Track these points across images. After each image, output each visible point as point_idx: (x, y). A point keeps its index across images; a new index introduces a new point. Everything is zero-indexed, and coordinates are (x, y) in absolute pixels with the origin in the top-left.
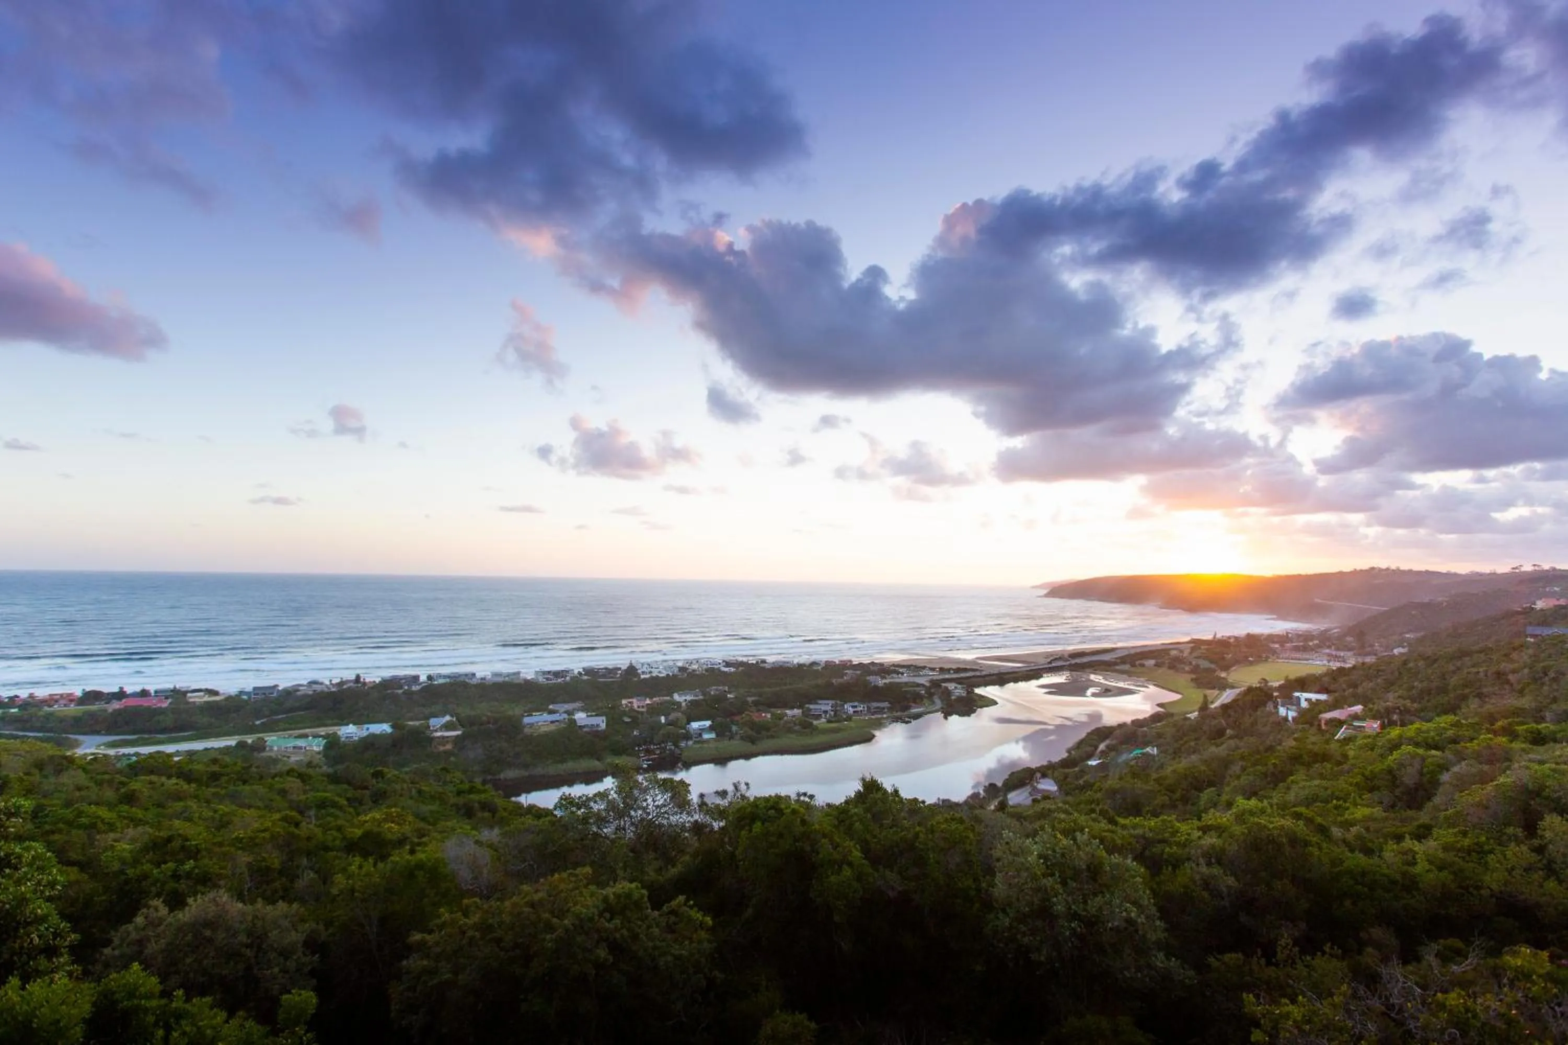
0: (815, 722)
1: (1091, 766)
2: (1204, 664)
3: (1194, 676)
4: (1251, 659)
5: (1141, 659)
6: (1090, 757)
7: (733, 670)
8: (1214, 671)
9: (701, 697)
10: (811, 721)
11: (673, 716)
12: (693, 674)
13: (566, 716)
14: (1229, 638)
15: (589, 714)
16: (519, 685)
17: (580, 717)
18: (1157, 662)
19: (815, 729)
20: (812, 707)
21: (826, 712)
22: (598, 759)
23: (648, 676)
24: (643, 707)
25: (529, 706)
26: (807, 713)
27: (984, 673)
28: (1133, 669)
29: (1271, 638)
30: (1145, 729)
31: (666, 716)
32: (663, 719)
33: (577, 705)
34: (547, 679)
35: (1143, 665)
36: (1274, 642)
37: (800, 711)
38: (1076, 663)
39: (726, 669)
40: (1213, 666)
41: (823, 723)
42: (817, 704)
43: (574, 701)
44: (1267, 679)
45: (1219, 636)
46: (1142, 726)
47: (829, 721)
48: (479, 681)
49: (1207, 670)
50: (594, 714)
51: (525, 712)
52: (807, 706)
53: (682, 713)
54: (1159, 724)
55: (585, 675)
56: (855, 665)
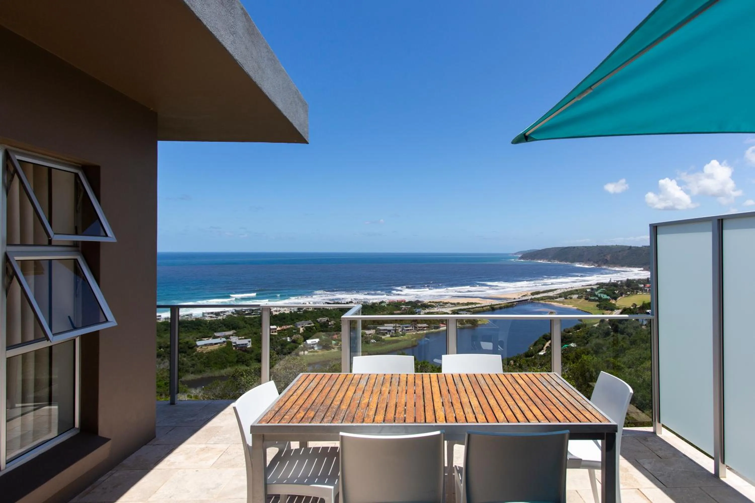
0: (383, 337)
1: (541, 355)
2: (605, 297)
3: (598, 303)
4: (628, 293)
5: (569, 295)
6: (540, 351)
8: (609, 300)
9: (313, 325)
10: (381, 336)
11: (294, 337)
12: (306, 312)
13: (224, 339)
14: (618, 281)
15: (240, 338)
16: (192, 322)
17: (234, 339)
18: (579, 296)
19: (384, 341)
20: (381, 328)
21: (390, 331)
22: (247, 365)
23: (277, 313)
24: (275, 332)
25: (200, 334)
26: (378, 332)
27: (482, 305)
28: (566, 300)
29: (639, 281)
30: (571, 333)
31: (290, 337)
32: (289, 339)
33: (231, 333)
34: (211, 317)
35: (571, 298)
36: (641, 283)
37: (374, 331)
38: (535, 298)
40: (609, 297)
41: (388, 337)
42: (384, 327)
43: (230, 330)
44: (636, 304)
45: (612, 281)
46: (569, 332)
47: (391, 336)
48: (164, 320)
49: (606, 300)
50: (243, 337)
51: (197, 339)
52: (378, 327)
53: (300, 334)
54: (578, 331)
55: (235, 314)
56: (407, 303)
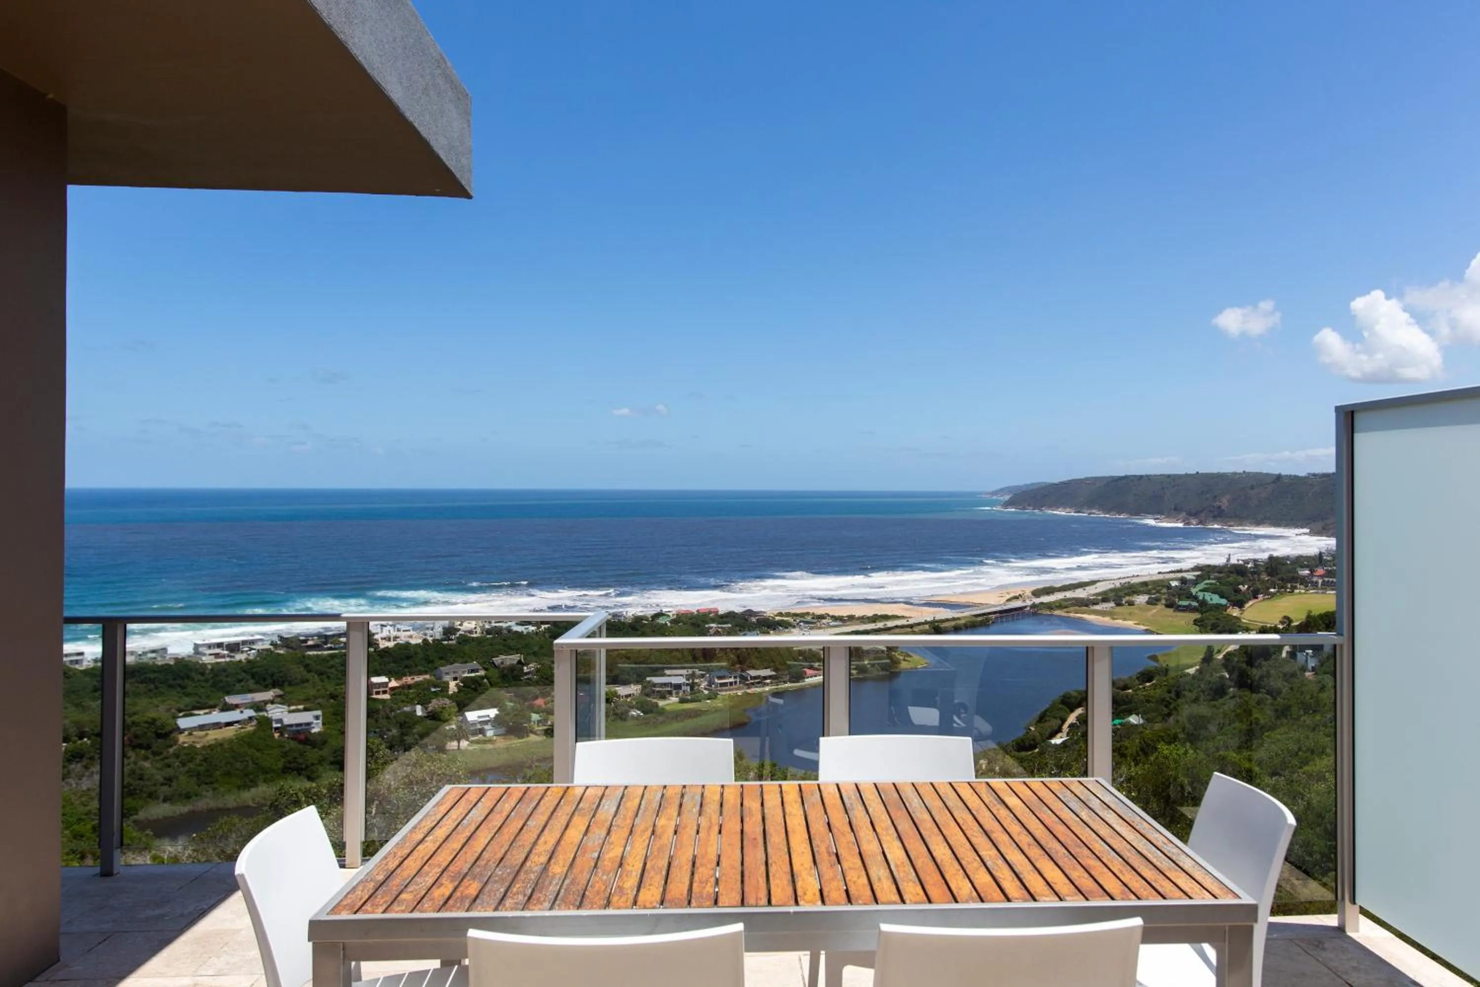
0: (661, 703)
1: (1056, 745)
2: (1216, 599)
3: (1197, 616)
4: (1272, 590)
5: (1128, 594)
6: (1053, 735)
7: (532, 628)
8: (1225, 608)
9: (482, 673)
10: (655, 701)
11: (434, 704)
12: (465, 640)
13: (250, 713)
14: (1246, 562)
15: (293, 708)
16: (166, 668)
17: (279, 713)
18: (1149, 598)
19: (662, 712)
20: (656, 680)
21: (678, 687)
22: (310, 779)
23: (391, 644)
24: (385, 692)
25: (187, 700)
26: (650, 691)
27: (911, 622)
28: (1119, 609)
29: (1300, 561)
30: (1130, 691)
31: (424, 704)
32: (419, 711)
33: (269, 695)
34: (217, 655)
35: (1131, 604)
36: (1303, 567)
37: (639, 687)
38: (1042, 603)
39: (519, 629)
40: (1224, 601)
41: (674, 703)
42: (664, 675)
43: (266, 688)
44: (1291, 616)
45: (1233, 561)
46: (1125, 688)
47: (682, 701)
48: (92, 665)
49: (1218, 607)
50: (301, 707)
51: (180, 711)
52: (648, 679)
53: (450, 697)
54: (1148, 684)
55: (282, 646)
56: (722, 617)
